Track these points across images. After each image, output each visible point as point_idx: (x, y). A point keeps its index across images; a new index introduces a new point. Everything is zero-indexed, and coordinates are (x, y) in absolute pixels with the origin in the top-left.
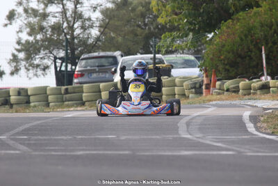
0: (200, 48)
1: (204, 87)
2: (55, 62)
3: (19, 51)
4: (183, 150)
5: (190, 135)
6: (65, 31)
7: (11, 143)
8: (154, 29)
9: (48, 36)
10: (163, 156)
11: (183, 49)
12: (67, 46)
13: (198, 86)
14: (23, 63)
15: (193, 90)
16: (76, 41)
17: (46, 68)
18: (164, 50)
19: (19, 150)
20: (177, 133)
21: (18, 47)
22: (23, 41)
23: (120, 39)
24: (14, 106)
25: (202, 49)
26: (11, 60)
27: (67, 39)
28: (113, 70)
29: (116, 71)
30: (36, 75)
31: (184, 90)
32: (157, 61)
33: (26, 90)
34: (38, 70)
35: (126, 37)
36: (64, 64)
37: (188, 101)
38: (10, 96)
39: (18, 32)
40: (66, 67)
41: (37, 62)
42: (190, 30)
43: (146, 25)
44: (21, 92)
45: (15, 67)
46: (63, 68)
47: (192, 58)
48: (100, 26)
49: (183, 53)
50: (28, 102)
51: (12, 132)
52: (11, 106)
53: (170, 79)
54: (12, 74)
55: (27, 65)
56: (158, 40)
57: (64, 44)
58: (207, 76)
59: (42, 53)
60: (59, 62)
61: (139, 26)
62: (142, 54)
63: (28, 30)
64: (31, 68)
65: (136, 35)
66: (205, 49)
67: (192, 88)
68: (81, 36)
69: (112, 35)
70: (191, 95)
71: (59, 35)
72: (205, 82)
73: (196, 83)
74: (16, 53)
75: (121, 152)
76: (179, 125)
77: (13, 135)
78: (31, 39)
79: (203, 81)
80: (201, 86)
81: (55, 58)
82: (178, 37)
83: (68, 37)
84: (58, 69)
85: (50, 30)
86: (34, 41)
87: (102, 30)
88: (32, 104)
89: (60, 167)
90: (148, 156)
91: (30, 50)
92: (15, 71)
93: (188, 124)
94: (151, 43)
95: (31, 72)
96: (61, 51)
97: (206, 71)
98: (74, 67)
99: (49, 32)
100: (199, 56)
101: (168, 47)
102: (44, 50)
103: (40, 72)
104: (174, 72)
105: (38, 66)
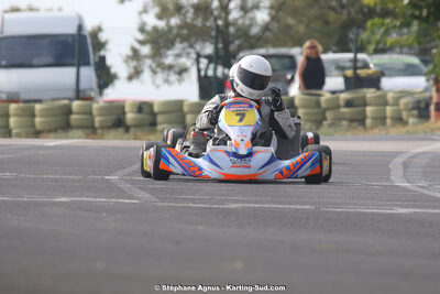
0: (428, 46)
1: (432, 108)
2: (198, 62)
3: (142, 43)
4: (396, 205)
5: (409, 182)
6: (216, 13)
7: (126, 186)
8: (357, 13)
9: (189, 20)
10: (364, 214)
11: (402, 47)
12: (217, 37)
13: (423, 105)
14: (148, 62)
15: (415, 112)
16: (232, 30)
17: (182, 71)
18: (371, 48)
19: (137, 199)
20: (389, 179)
21: (141, 37)
22: (149, 28)
23: (302, 28)
24: (132, 130)
25: (432, 48)
26: (128, 57)
27: (217, 26)
28: (289, 77)
29: (293, 79)
30: (167, 81)
31: (400, 112)
32: (359, 64)
33: (150, 105)
34: (172, 73)
35: (312, 25)
36: (212, 66)
37: (407, 129)
38: (124, 113)
39: (140, 13)
40: (215, 70)
41: (169, 60)
42: (414, 17)
43: (343, 6)
44: (143, 107)
45: (135, 68)
46: (210, 73)
47: (415, 60)
48: (271, 7)
49: (401, 53)
50: (153, 124)
51: (127, 170)
52: (127, 129)
53: (379, 93)
54: (130, 78)
55: (154, 65)
56: (361, 31)
57: (213, 33)
58: (438, 91)
59: (178, 47)
60: (204, 62)
61: (332, 8)
62: (335, 52)
63: (157, 10)
64: (159, 70)
65: (327, 23)
66: (436, 47)
67: (413, 109)
68: (240, 22)
69: (290, 21)
70: (411, 120)
71: (206, 19)
72: (435, 100)
73: (419, 102)
74: (137, 46)
75: (299, 207)
76: (391, 166)
77: (129, 175)
78: (161, 24)
79: (431, 98)
80: (428, 105)
81: (199, 56)
82: (395, 27)
83: (220, 23)
84: (203, 73)
85: (192, 11)
86: (166, 29)
87: (273, 12)
88: (160, 127)
89: (201, 227)
90: (340, 213)
91: (159, 41)
92: (135, 74)
93: (406, 165)
94: (351, 36)
95: (160, 76)
96: (208, 44)
97: (436, 81)
98: (226, 71)
99: (190, 15)
100: (427, 58)
101: (378, 43)
102: (181, 42)
103: (173, 77)
104: (386, 83)
105: (170, 67)
